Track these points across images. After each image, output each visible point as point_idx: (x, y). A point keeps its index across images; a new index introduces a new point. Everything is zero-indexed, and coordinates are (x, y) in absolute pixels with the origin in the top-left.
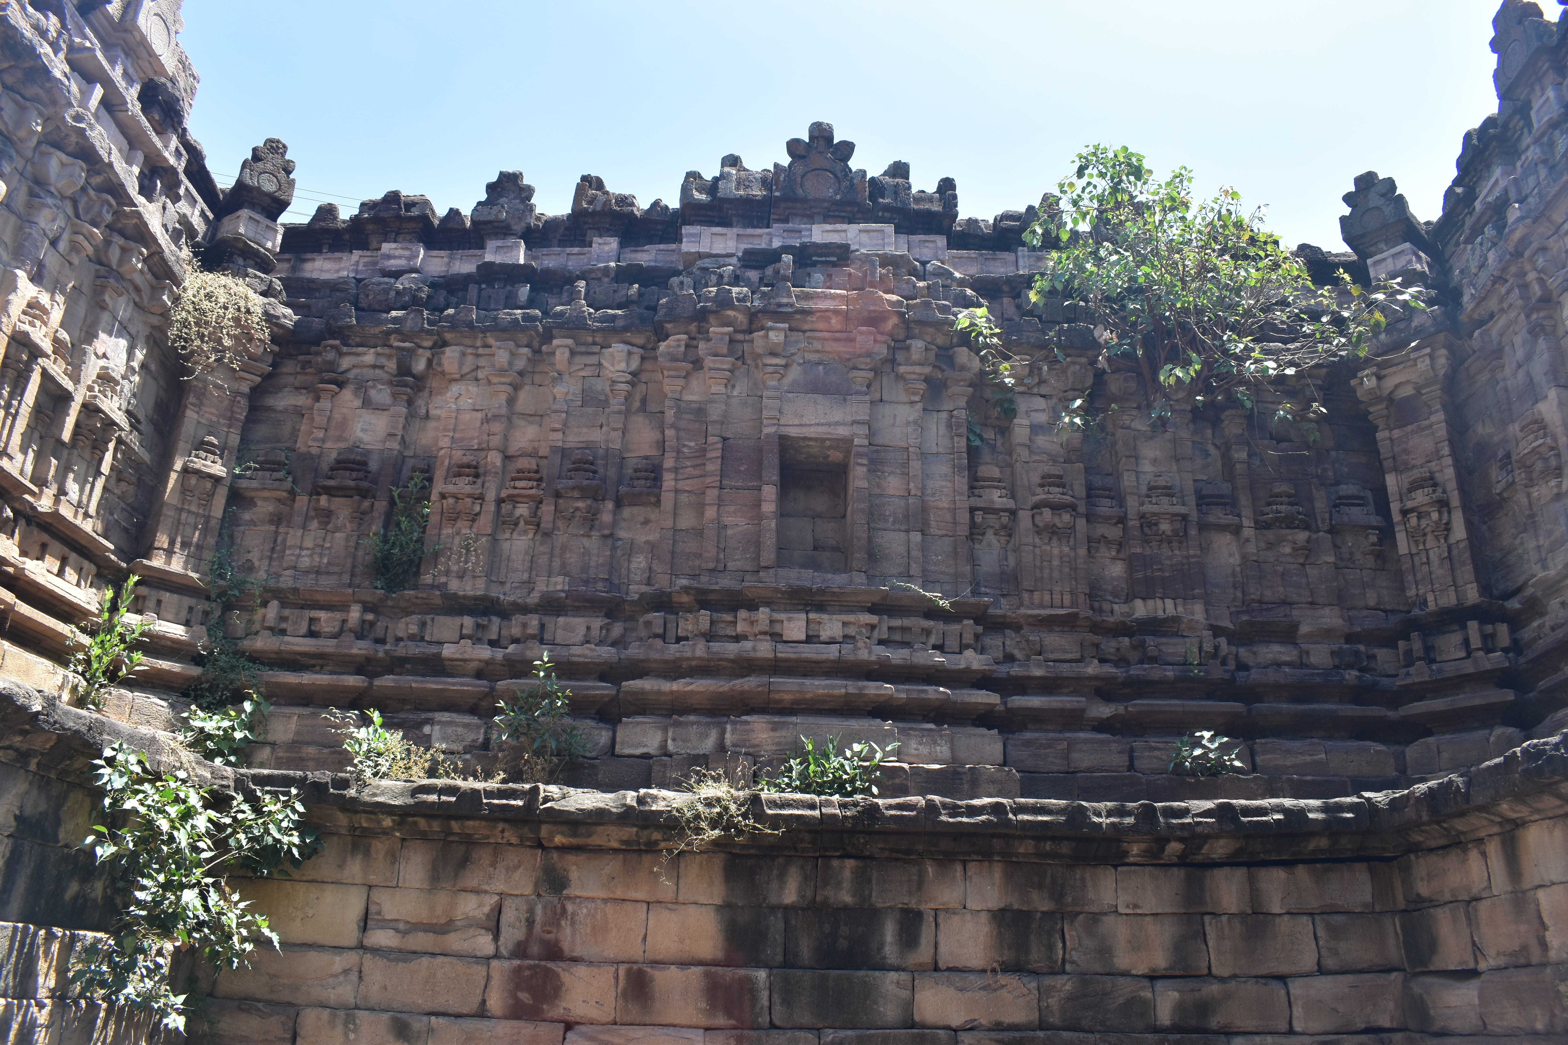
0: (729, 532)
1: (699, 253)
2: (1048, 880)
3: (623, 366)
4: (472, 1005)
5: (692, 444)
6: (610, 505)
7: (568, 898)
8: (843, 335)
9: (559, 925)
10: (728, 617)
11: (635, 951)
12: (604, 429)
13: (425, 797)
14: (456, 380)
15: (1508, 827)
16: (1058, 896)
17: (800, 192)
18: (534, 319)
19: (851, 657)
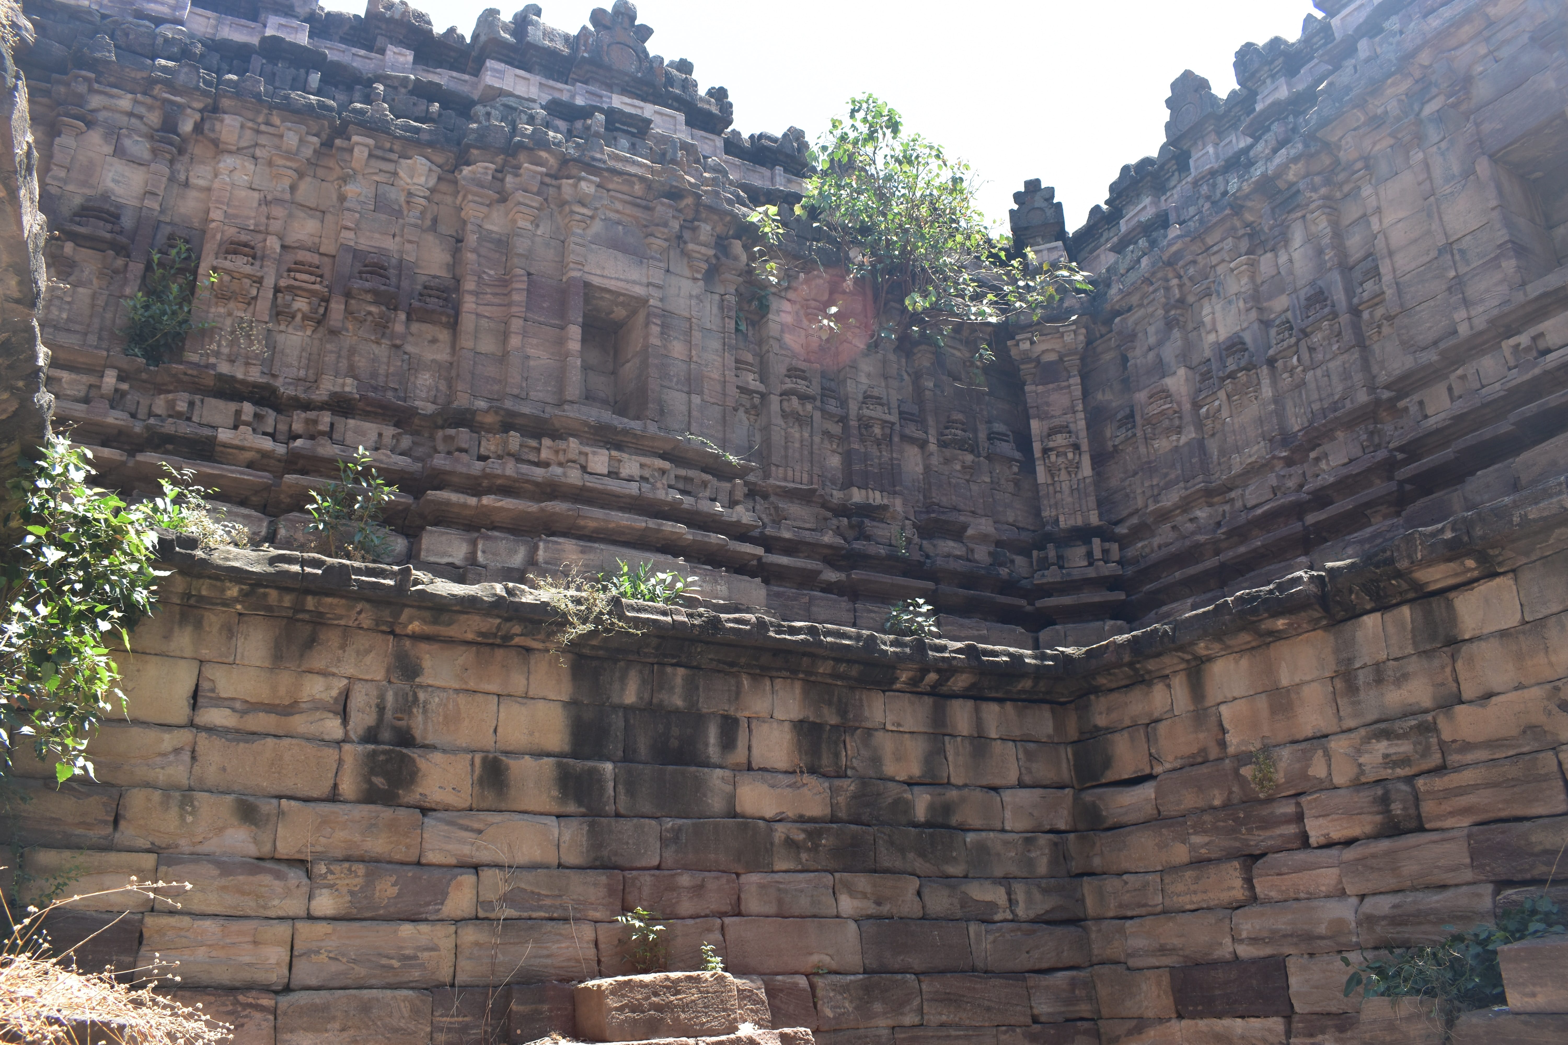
0: (532, 363)
1: (501, 89)
2: (835, 699)
3: (422, 180)
4: (323, 788)
5: (492, 272)
6: (403, 316)
7: (421, 686)
8: (644, 203)
9: (410, 713)
10: (533, 443)
11: (487, 741)
12: (397, 239)
13: (286, 567)
14: (230, 152)
15: (1193, 664)
16: (843, 712)
17: (606, 59)
18: (330, 109)
19: (651, 495)
